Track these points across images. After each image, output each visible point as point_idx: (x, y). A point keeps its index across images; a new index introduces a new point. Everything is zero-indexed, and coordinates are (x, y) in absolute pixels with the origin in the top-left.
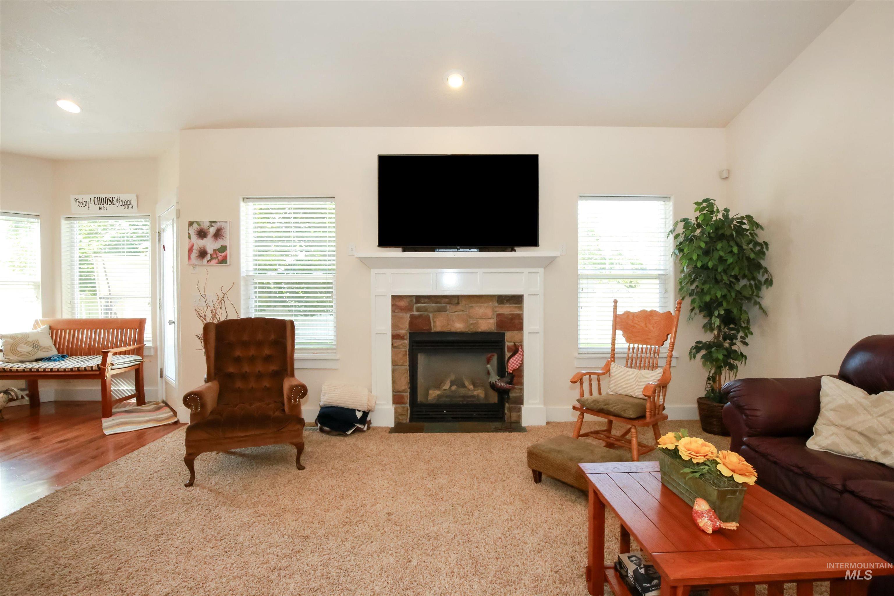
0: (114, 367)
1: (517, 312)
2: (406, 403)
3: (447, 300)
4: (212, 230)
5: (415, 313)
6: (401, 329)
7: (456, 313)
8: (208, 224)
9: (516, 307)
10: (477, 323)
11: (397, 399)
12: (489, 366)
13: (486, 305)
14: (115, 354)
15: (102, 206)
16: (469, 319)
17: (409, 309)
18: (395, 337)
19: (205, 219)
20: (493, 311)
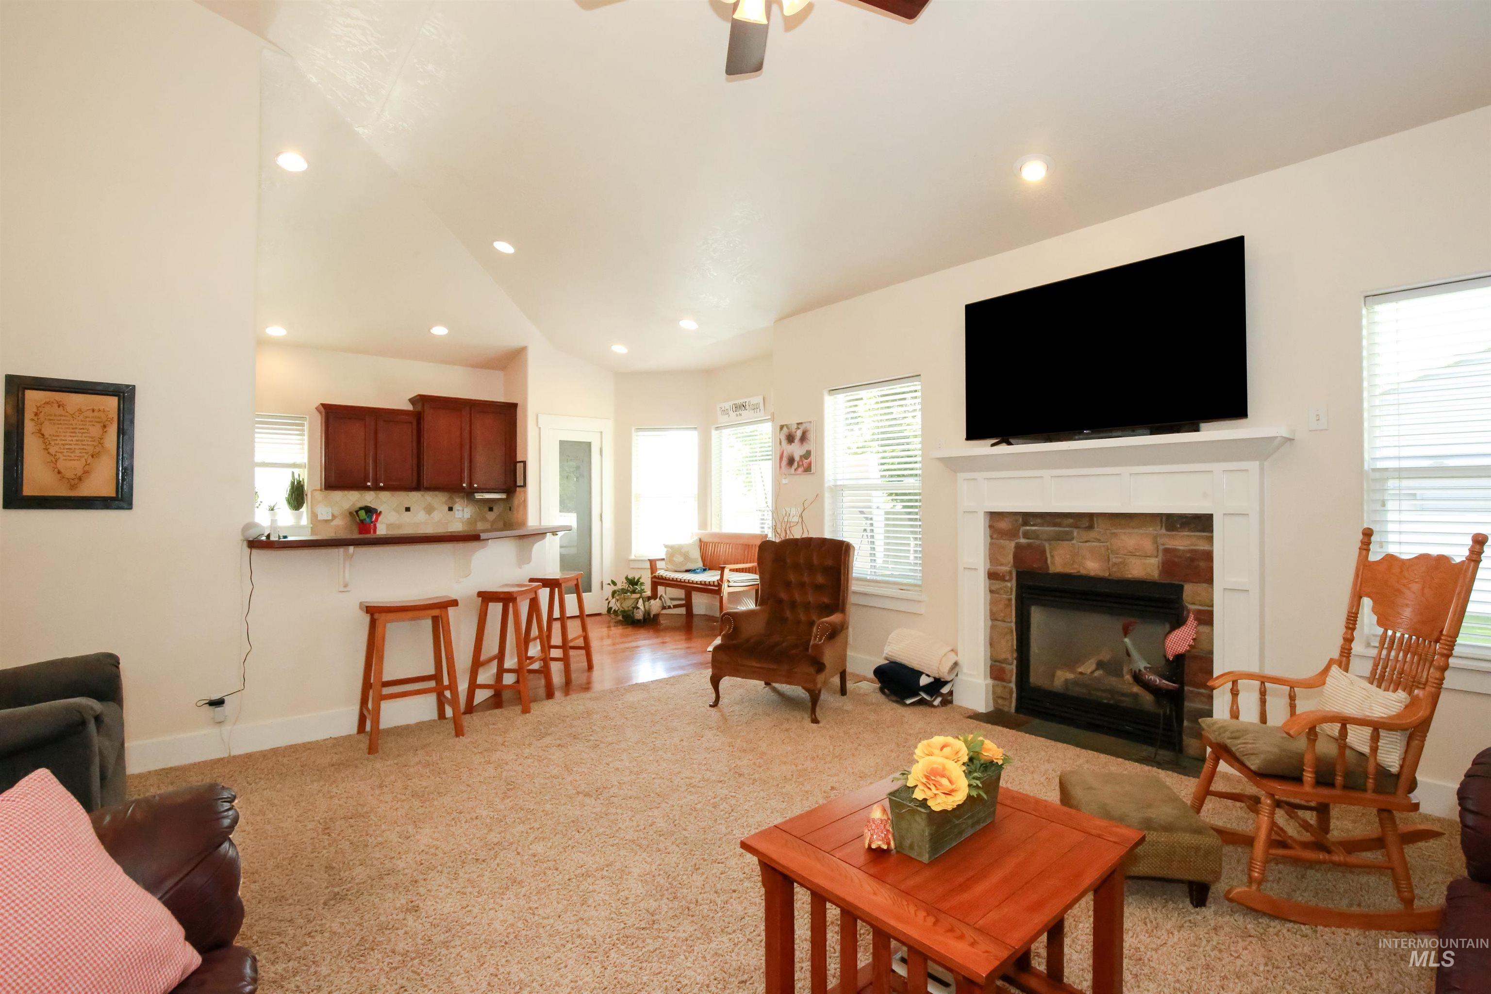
0: (731, 584)
1: (1202, 546)
2: (1010, 682)
3: (1071, 521)
4: (799, 434)
5: (1023, 541)
6: (1002, 565)
7: (1088, 544)
8: (795, 426)
9: (1202, 537)
10: (1124, 564)
11: (996, 672)
12: (1127, 640)
13: (1141, 531)
14: (731, 570)
15: (738, 413)
16: (1111, 556)
17: (1011, 534)
18: (992, 576)
19: (792, 421)
20: (1155, 542)
